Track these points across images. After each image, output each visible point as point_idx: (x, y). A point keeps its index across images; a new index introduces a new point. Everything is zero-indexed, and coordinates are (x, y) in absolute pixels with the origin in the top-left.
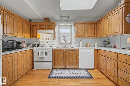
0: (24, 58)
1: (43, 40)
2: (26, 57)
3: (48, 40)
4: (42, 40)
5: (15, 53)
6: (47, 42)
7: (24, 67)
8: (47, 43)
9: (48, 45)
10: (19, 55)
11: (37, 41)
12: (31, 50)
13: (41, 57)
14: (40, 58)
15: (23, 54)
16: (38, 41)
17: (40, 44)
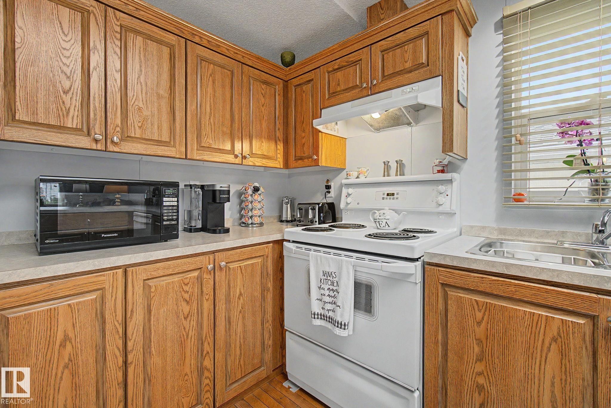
0: (207, 305)
1: (362, 180)
2: (228, 295)
3: (393, 178)
4: (352, 180)
5: (125, 269)
6: (390, 190)
7: (208, 363)
8: (389, 202)
9: (390, 215)
10: (170, 279)
11: (328, 187)
12: (269, 250)
13: (323, 317)
14: (318, 322)
15: (196, 274)
16: (332, 184)
17: (342, 206)
